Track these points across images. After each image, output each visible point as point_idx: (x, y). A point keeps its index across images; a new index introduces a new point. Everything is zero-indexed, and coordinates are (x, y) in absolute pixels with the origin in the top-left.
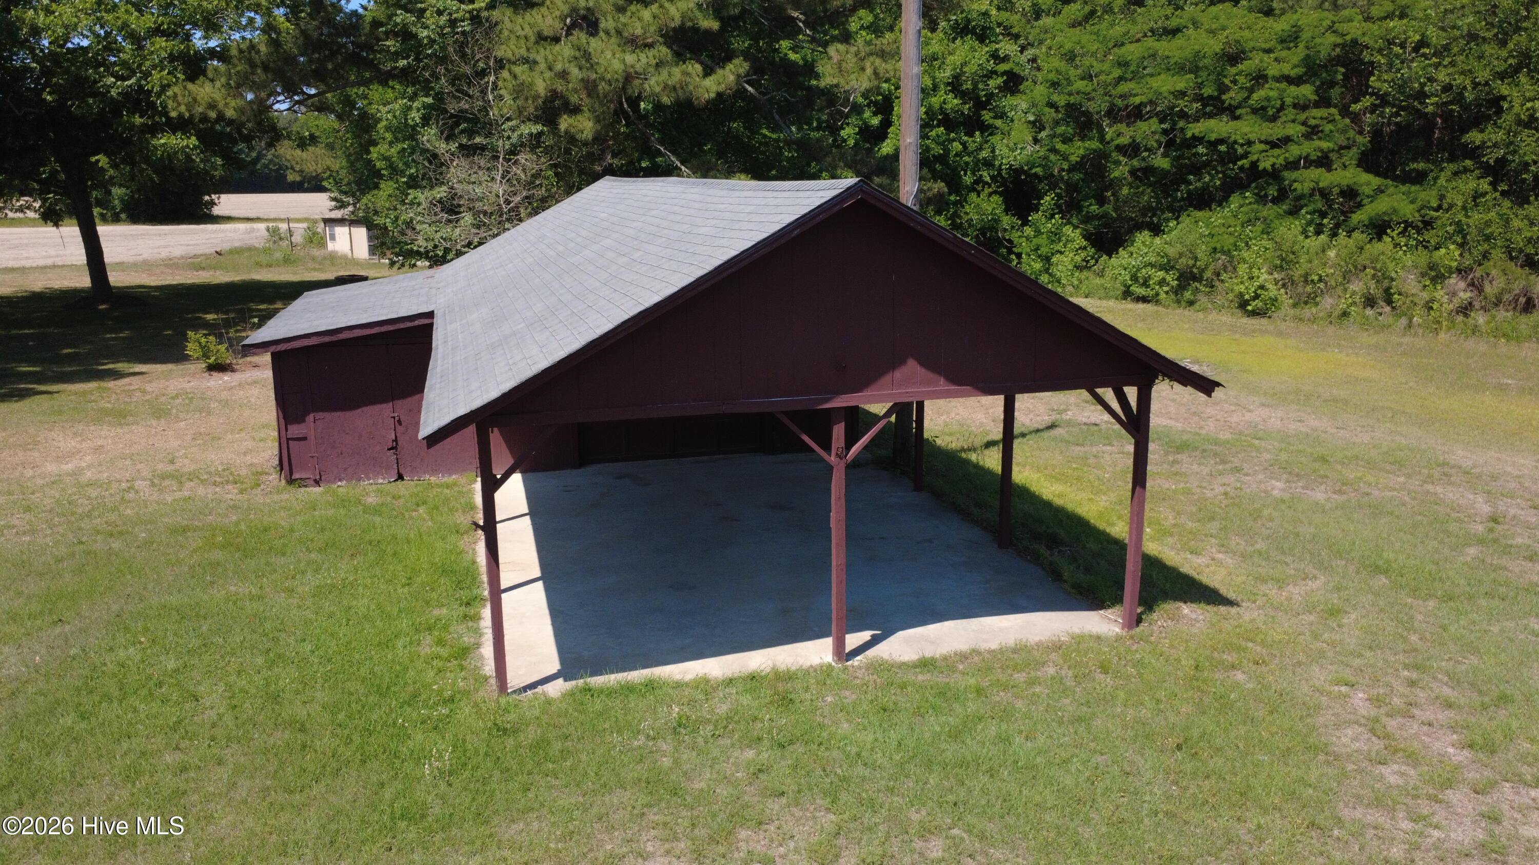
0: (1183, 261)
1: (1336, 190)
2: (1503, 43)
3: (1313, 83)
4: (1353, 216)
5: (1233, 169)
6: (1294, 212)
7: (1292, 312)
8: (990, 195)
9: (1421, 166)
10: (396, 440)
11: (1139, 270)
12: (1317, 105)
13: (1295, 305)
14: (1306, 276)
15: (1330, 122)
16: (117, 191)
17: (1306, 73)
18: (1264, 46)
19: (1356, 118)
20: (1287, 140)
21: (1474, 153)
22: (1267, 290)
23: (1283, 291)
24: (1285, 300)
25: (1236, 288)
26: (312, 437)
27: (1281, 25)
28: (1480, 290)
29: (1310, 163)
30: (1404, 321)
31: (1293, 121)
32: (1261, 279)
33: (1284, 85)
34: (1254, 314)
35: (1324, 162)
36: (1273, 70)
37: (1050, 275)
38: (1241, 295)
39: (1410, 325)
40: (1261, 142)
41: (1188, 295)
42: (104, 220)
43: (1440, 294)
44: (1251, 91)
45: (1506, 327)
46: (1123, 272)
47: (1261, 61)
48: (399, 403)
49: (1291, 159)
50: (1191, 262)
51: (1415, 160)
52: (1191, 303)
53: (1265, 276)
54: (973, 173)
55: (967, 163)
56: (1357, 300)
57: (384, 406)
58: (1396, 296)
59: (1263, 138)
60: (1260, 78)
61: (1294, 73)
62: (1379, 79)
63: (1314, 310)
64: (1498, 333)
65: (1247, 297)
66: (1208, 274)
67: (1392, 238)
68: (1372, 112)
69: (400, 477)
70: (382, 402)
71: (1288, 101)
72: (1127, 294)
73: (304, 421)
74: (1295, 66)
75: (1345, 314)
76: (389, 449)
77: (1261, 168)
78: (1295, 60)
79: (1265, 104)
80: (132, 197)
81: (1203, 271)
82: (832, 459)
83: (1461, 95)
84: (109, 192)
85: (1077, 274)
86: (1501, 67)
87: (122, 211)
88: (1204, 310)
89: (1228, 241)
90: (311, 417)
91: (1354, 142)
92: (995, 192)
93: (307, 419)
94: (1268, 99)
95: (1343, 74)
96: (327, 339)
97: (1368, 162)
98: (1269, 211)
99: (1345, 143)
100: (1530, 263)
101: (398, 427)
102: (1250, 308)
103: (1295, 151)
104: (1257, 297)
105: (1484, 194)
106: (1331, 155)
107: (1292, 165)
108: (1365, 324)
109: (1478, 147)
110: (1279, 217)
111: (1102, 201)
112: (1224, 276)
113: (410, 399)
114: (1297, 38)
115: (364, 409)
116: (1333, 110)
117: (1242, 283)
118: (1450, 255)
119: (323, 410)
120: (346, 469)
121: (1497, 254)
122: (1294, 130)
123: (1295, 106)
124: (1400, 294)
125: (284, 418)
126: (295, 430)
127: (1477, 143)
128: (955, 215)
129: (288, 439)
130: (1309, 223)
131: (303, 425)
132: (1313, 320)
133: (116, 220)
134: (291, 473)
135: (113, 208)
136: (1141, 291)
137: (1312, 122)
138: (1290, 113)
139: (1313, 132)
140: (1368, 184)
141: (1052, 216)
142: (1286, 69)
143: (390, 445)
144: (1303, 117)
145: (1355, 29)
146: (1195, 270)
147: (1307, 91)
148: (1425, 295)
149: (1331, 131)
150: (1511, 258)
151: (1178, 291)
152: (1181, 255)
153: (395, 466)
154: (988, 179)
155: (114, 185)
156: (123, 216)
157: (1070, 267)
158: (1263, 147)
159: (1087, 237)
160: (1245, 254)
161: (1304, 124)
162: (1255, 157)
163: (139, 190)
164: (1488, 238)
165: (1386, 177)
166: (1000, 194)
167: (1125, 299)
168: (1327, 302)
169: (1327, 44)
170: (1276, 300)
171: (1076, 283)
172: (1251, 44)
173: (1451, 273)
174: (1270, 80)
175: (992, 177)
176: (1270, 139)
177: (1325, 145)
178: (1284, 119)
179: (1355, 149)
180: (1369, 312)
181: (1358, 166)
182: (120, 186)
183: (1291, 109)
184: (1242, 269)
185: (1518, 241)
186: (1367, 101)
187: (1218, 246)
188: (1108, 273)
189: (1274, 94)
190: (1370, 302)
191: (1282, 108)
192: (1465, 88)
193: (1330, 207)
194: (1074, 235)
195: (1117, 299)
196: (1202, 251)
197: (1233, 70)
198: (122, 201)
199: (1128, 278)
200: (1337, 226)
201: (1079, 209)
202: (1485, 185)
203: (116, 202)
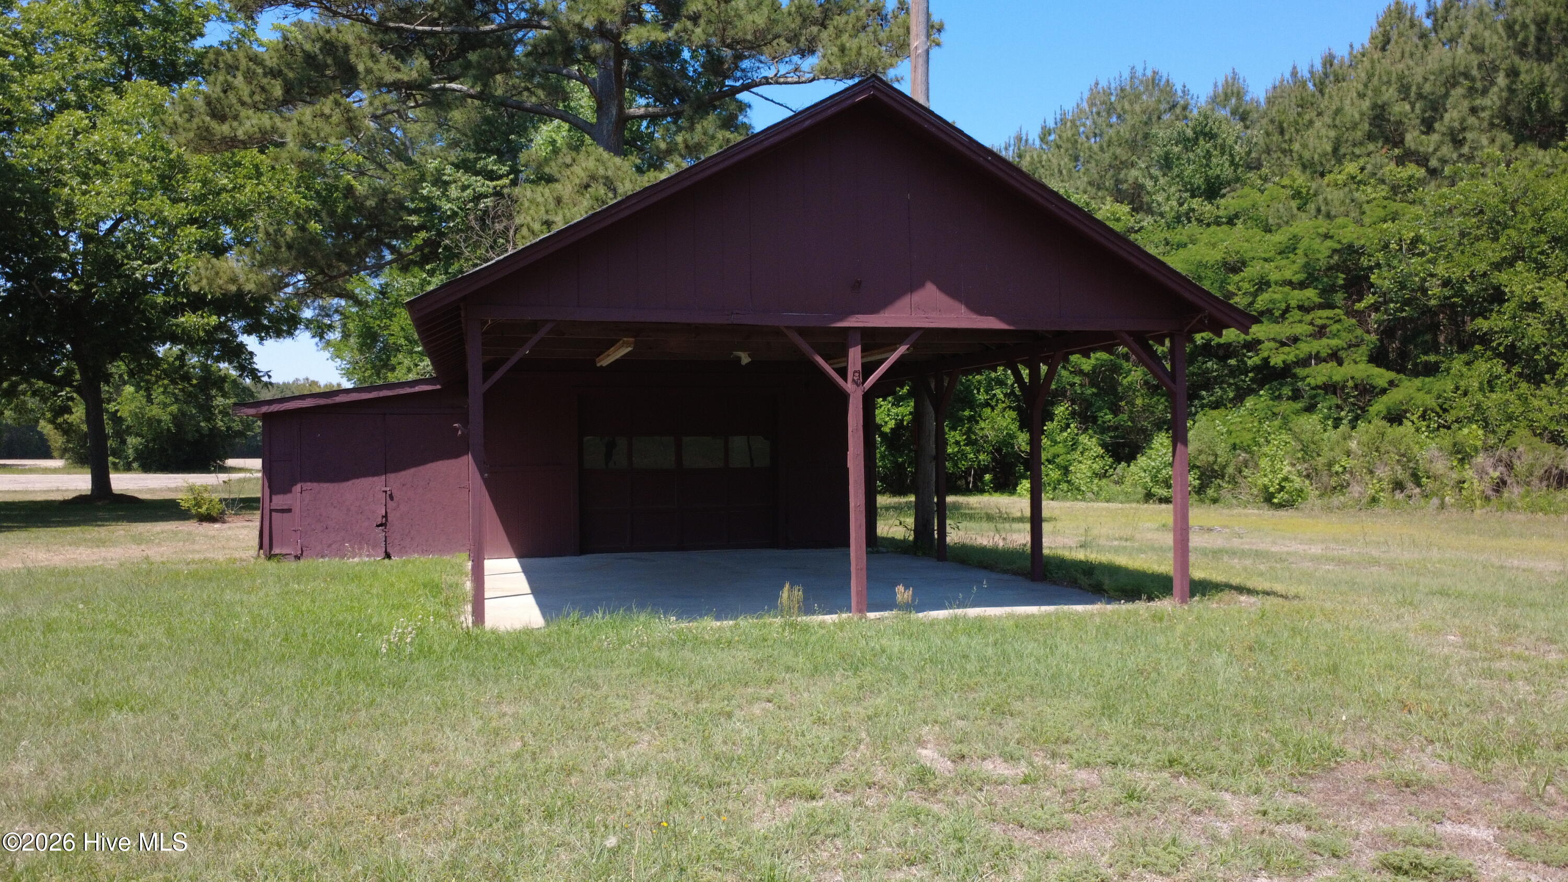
0: (1203, 457)
1: (1350, 383)
2: (1496, 239)
3: (1316, 288)
4: (1370, 409)
5: (1244, 381)
6: (1310, 409)
7: (1319, 502)
8: (1004, 409)
9: (1432, 358)
10: (386, 516)
11: (1159, 471)
12: (1321, 307)
13: (1321, 496)
14: (1330, 465)
15: (1336, 322)
16: (132, 441)
17: (1307, 279)
18: (1263, 255)
19: (1361, 317)
20: (1295, 340)
21: (1484, 339)
22: (1292, 481)
23: (1307, 482)
24: (1312, 491)
25: (1259, 482)
26: (297, 510)
27: (1279, 237)
28: (1510, 466)
29: (1319, 359)
30: (1435, 501)
31: (1300, 321)
32: (1284, 472)
33: (1287, 289)
34: (1280, 506)
35: (1335, 357)
36: (1274, 276)
37: (1068, 482)
38: (1266, 488)
39: (1442, 506)
40: (1269, 340)
41: (1210, 492)
42: (117, 469)
43: (1469, 473)
44: (1255, 295)
45: (1543, 502)
46: (1143, 475)
47: (1262, 268)
48: (392, 476)
49: (1302, 356)
50: (1211, 459)
51: (1426, 353)
52: (1215, 501)
53: (1288, 468)
54: (987, 392)
55: (979, 382)
56: (1385, 485)
57: (376, 479)
58: (1424, 479)
59: (1272, 336)
60: (1263, 284)
61: (1295, 279)
62: (1379, 277)
63: (1342, 498)
64: (1533, 508)
65: (1272, 490)
66: (1230, 470)
67: (1413, 422)
68: (1377, 310)
69: (388, 556)
70: (374, 475)
71: (1293, 303)
72: (1149, 496)
73: (290, 492)
74: (1296, 273)
75: (1374, 500)
76: (378, 526)
77: (1272, 364)
78: (1295, 267)
79: (1271, 306)
80: (146, 447)
81: (1224, 467)
82: (849, 386)
83: (1462, 289)
84: (124, 442)
85: (1096, 481)
86: (1496, 257)
87: (135, 460)
88: (1230, 506)
89: (1247, 437)
90: (298, 487)
91: (1362, 340)
92: (1010, 407)
93: (294, 489)
94: (1273, 301)
95: (1344, 279)
96: (322, 402)
97: (1378, 358)
98: (1286, 407)
99: (1354, 341)
100: (1555, 439)
101: (390, 504)
102: (1275, 501)
103: (1305, 348)
104: (1282, 489)
105: (1498, 377)
106: (1340, 353)
107: (1304, 362)
108: (1396, 505)
109: (1485, 334)
110: (1297, 413)
111: (1116, 411)
112: (1246, 472)
113: (403, 473)
114: (1295, 249)
115: (356, 481)
116: (1337, 311)
117: (1265, 476)
118: (1472, 434)
119: (311, 481)
120: (330, 546)
121: (1522, 432)
122: (1301, 329)
123: (1301, 308)
124: (1428, 478)
125: (270, 487)
126: (280, 501)
127: (1485, 330)
128: (970, 431)
129: (271, 511)
130: (1327, 418)
131: (289, 496)
132: (1342, 507)
133: (128, 468)
134: (271, 548)
135: (127, 457)
136: (1162, 492)
137: (1319, 322)
138: (1296, 315)
139: (1321, 332)
140: (1381, 376)
141: (1068, 426)
142: (1288, 274)
143: (379, 521)
144: (1308, 318)
145: (1349, 233)
146: (1216, 468)
147: (1311, 294)
148: (1455, 476)
149: (1339, 331)
150: (1535, 435)
151: (1200, 490)
152: (1201, 452)
153: (383, 545)
154: (1001, 396)
155: (130, 434)
156: (135, 465)
157: (1089, 474)
158: (1272, 344)
159: (1104, 445)
160: (1265, 449)
161: (1311, 324)
162: (1266, 354)
163: (154, 440)
164: (1510, 418)
165: (1398, 372)
166: (1014, 409)
167: (1146, 501)
168: (1355, 489)
169: (1323, 250)
170: (1302, 491)
171: (1096, 489)
172: (1251, 254)
173: (1476, 450)
174: (1273, 286)
175: (1005, 395)
176: (1279, 338)
177: (1334, 342)
178: (1291, 319)
179: (1364, 347)
180: (1399, 496)
181: (1369, 361)
182: (137, 435)
183: (1296, 311)
184: (1264, 463)
185: (1542, 419)
186: (1369, 299)
187: (1238, 441)
188: (1128, 481)
189: (1278, 296)
190: (1399, 486)
191: (1287, 310)
192: (1464, 281)
193: (1345, 400)
194: (1091, 443)
195: (1138, 502)
196: (1222, 449)
197: (1236, 278)
198: (136, 450)
199: (1148, 479)
200: (1356, 418)
201: (1094, 419)
202: (1499, 369)
203: (130, 451)
